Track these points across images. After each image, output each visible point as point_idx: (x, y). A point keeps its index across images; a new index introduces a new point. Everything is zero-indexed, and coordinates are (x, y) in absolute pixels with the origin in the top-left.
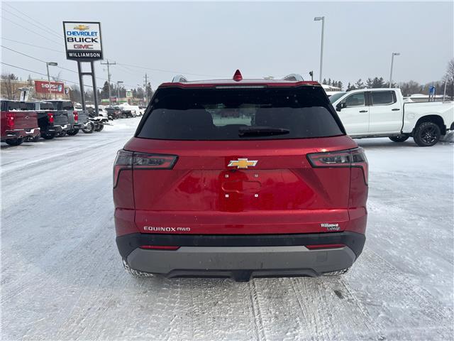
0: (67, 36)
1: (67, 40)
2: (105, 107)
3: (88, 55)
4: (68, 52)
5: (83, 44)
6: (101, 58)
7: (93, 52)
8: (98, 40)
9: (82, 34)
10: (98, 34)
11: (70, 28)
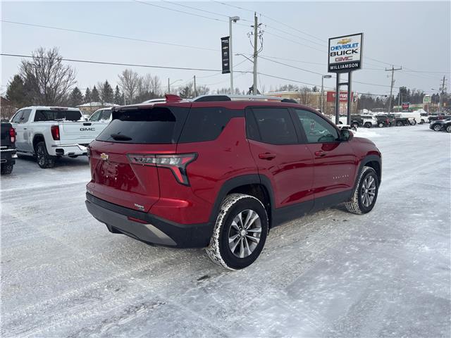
0: (331, 51)
1: (330, 55)
2: (375, 114)
3: (347, 66)
4: (330, 65)
5: (343, 56)
6: (359, 67)
7: (351, 63)
8: (359, 51)
9: (344, 47)
10: (359, 45)
11: (334, 43)
